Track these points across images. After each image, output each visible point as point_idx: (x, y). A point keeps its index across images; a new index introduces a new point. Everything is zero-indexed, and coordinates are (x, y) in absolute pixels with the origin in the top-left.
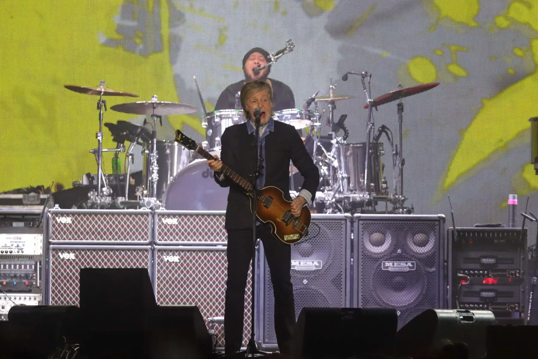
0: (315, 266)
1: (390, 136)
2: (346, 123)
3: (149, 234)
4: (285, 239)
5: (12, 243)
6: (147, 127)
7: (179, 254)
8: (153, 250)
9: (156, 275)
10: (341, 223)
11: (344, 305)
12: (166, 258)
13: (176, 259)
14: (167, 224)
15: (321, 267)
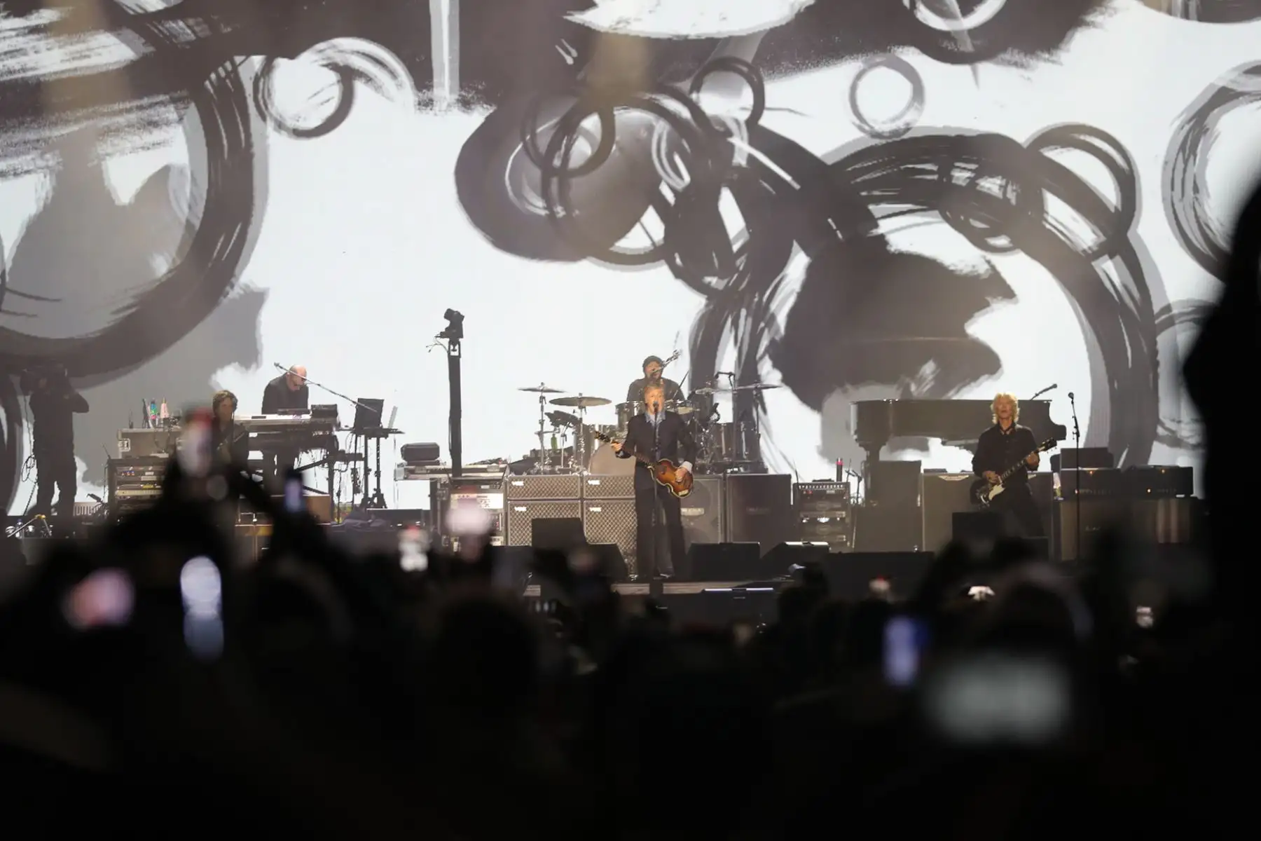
0: (699, 512)
3: (579, 492)
6: (575, 415)
7: (601, 506)
8: (582, 503)
9: (585, 521)
10: (717, 481)
11: (720, 540)
12: (592, 509)
13: (599, 509)
14: (591, 485)
15: (703, 513)
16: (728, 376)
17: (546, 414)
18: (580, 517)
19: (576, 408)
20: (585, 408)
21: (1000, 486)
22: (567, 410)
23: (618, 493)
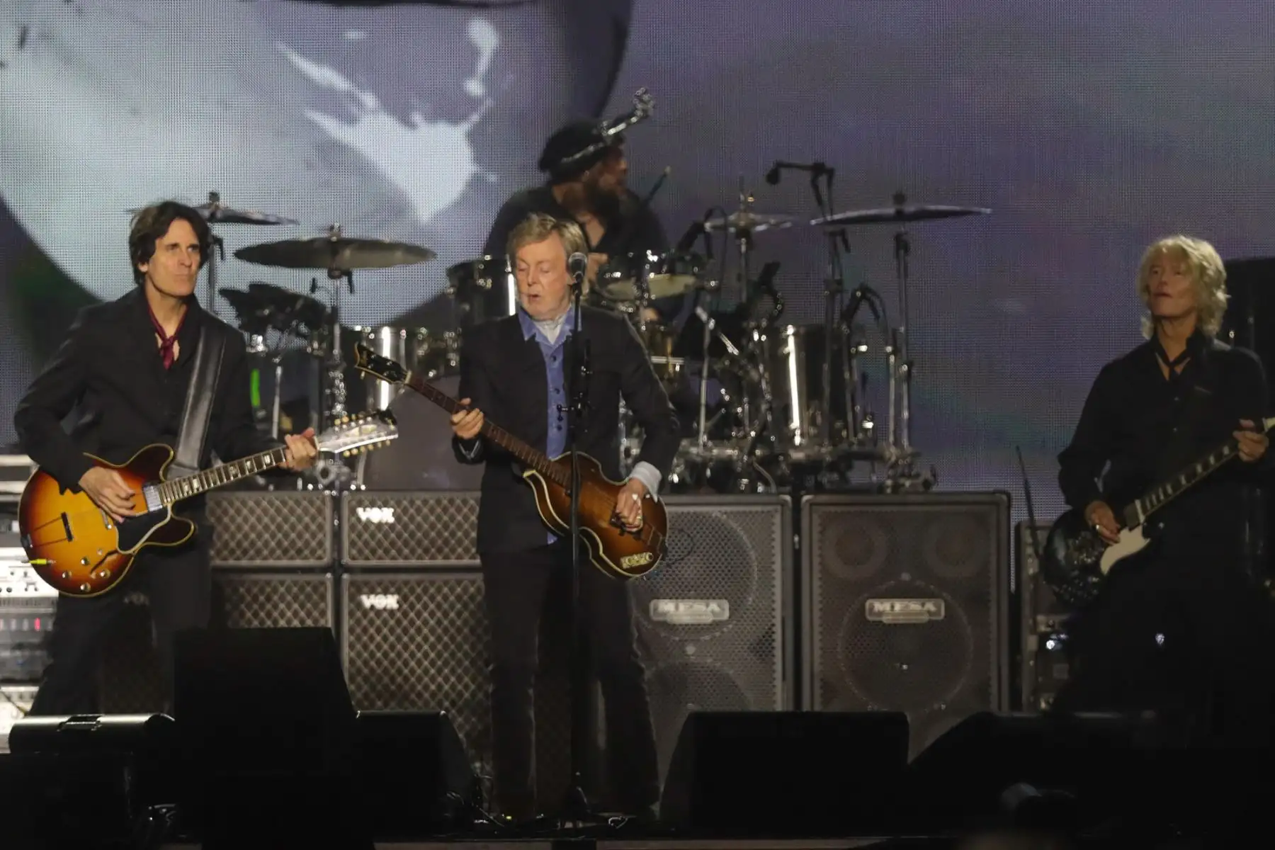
0: (713, 612)
1: (879, 309)
2: (777, 281)
3: (328, 544)
4: (625, 566)
5: (11, 570)
6: (319, 296)
7: (398, 591)
8: (337, 583)
9: (346, 638)
10: (770, 514)
11: (780, 702)
12: (368, 601)
13: (391, 601)
14: (369, 522)
15: (726, 615)
16: (807, 176)
17: (225, 293)
18: (330, 624)
19: (321, 275)
20: (349, 274)
21: (1138, 531)
22: (293, 280)
23: (453, 550)
